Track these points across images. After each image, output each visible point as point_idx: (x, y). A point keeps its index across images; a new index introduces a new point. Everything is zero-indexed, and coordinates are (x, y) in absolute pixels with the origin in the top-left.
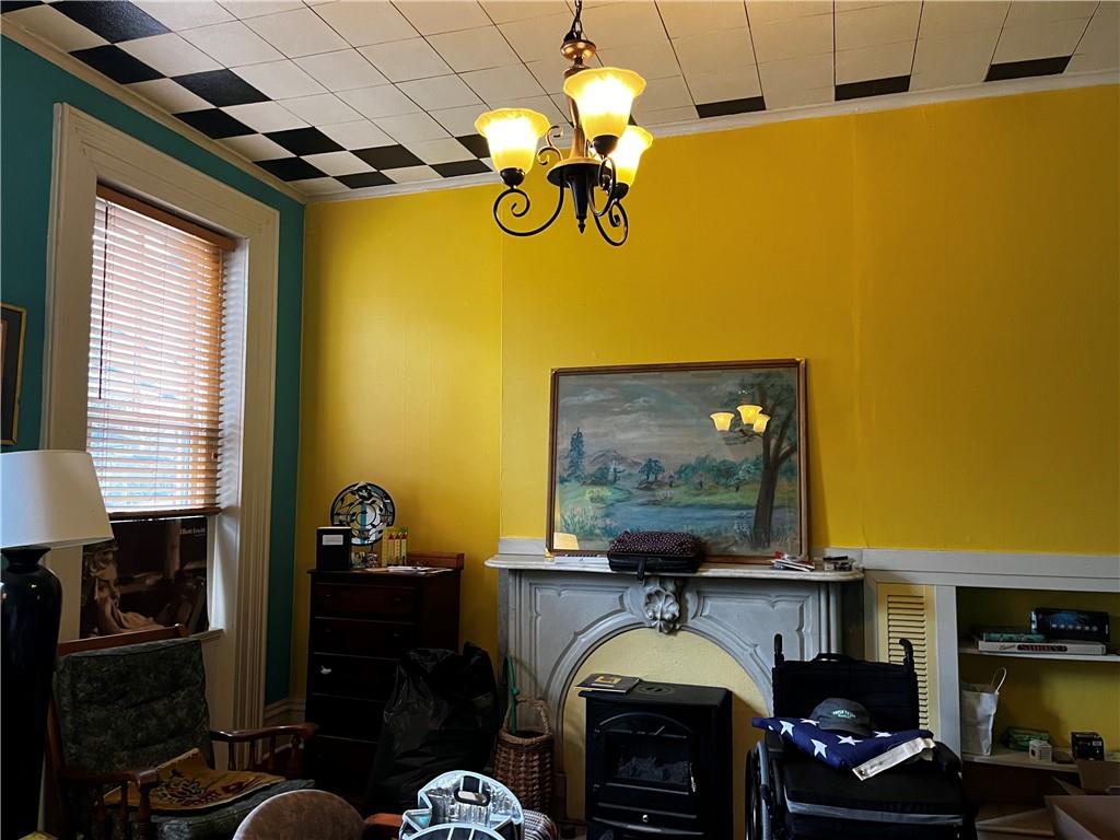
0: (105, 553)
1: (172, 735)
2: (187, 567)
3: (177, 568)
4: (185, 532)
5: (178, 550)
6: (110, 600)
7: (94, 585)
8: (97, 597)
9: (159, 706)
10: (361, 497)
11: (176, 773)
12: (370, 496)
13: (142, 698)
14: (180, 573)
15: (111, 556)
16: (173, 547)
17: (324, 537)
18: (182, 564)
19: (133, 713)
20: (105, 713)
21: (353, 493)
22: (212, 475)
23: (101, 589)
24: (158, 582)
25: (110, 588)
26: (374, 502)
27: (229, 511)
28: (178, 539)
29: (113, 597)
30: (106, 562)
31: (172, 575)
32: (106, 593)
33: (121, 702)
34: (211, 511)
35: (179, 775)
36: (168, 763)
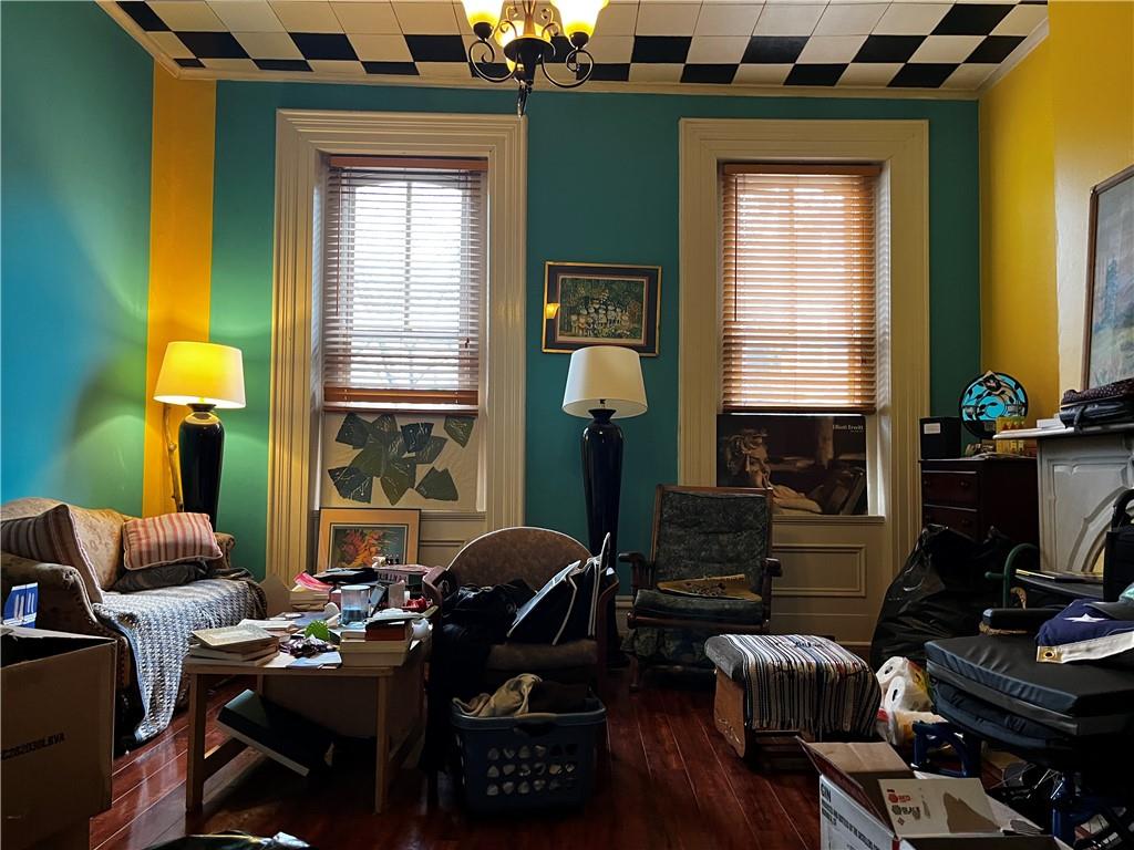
0: (755, 438)
1: (730, 560)
2: (842, 458)
3: (830, 456)
4: (837, 427)
5: (830, 443)
6: (761, 473)
7: (745, 460)
8: (748, 469)
9: (723, 538)
10: (989, 388)
11: (720, 586)
12: (999, 386)
13: (710, 530)
14: (834, 463)
15: (760, 441)
16: (825, 439)
17: (926, 426)
18: (836, 454)
19: (703, 538)
20: (682, 532)
21: (980, 384)
22: (868, 379)
23: (752, 464)
24: (810, 466)
25: (761, 464)
26: (1003, 392)
27: (884, 411)
28: (830, 434)
29: (764, 471)
30: (756, 444)
31: (825, 462)
32: (756, 468)
33: (696, 528)
34: (867, 410)
35: (723, 588)
36: (719, 578)
